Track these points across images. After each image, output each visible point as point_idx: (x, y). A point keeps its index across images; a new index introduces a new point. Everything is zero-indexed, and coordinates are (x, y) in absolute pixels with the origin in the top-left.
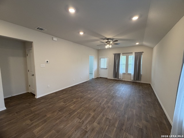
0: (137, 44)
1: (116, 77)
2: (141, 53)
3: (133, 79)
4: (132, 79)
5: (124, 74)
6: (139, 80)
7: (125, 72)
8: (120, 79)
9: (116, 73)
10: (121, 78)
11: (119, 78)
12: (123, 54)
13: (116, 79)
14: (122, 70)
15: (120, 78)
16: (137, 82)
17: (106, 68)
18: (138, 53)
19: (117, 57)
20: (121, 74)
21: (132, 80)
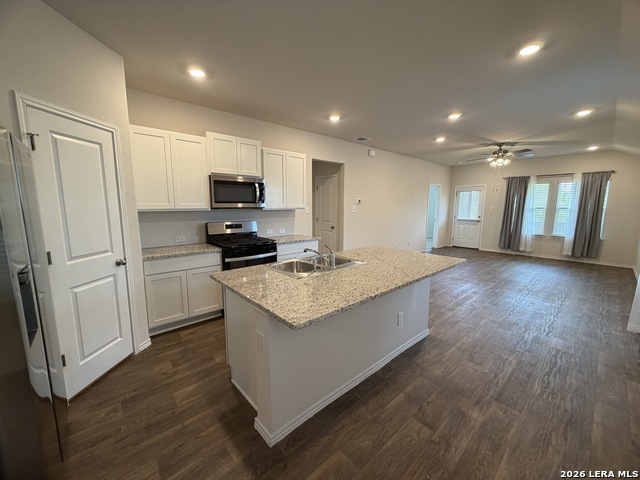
0: (593, 148)
1: (509, 247)
2: (605, 176)
3: (570, 254)
4: (565, 253)
5: (538, 237)
6: (591, 257)
7: (541, 232)
8: (525, 252)
9: (510, 235)
10: (529, 250)
11: (519, 251)
12: (540, 178)
13: (509, 252)
14: (532, 226)
15: (522, 249)
16: (586, 261)
17: (476, 218)
18: (594, 174)
19: (517, 188)
20: (530, 236)
21: (567, 256)
